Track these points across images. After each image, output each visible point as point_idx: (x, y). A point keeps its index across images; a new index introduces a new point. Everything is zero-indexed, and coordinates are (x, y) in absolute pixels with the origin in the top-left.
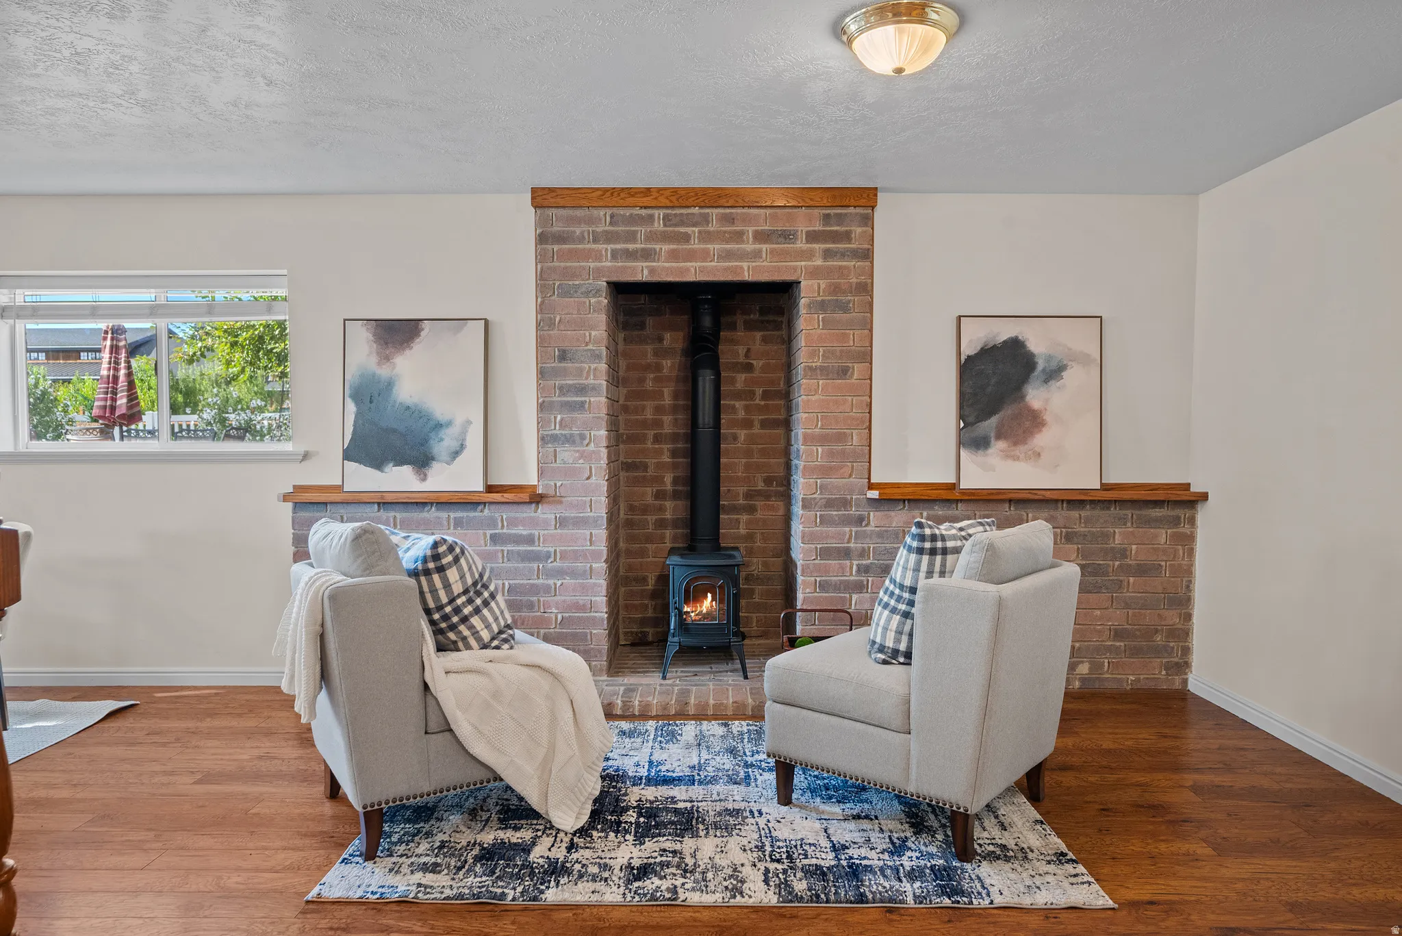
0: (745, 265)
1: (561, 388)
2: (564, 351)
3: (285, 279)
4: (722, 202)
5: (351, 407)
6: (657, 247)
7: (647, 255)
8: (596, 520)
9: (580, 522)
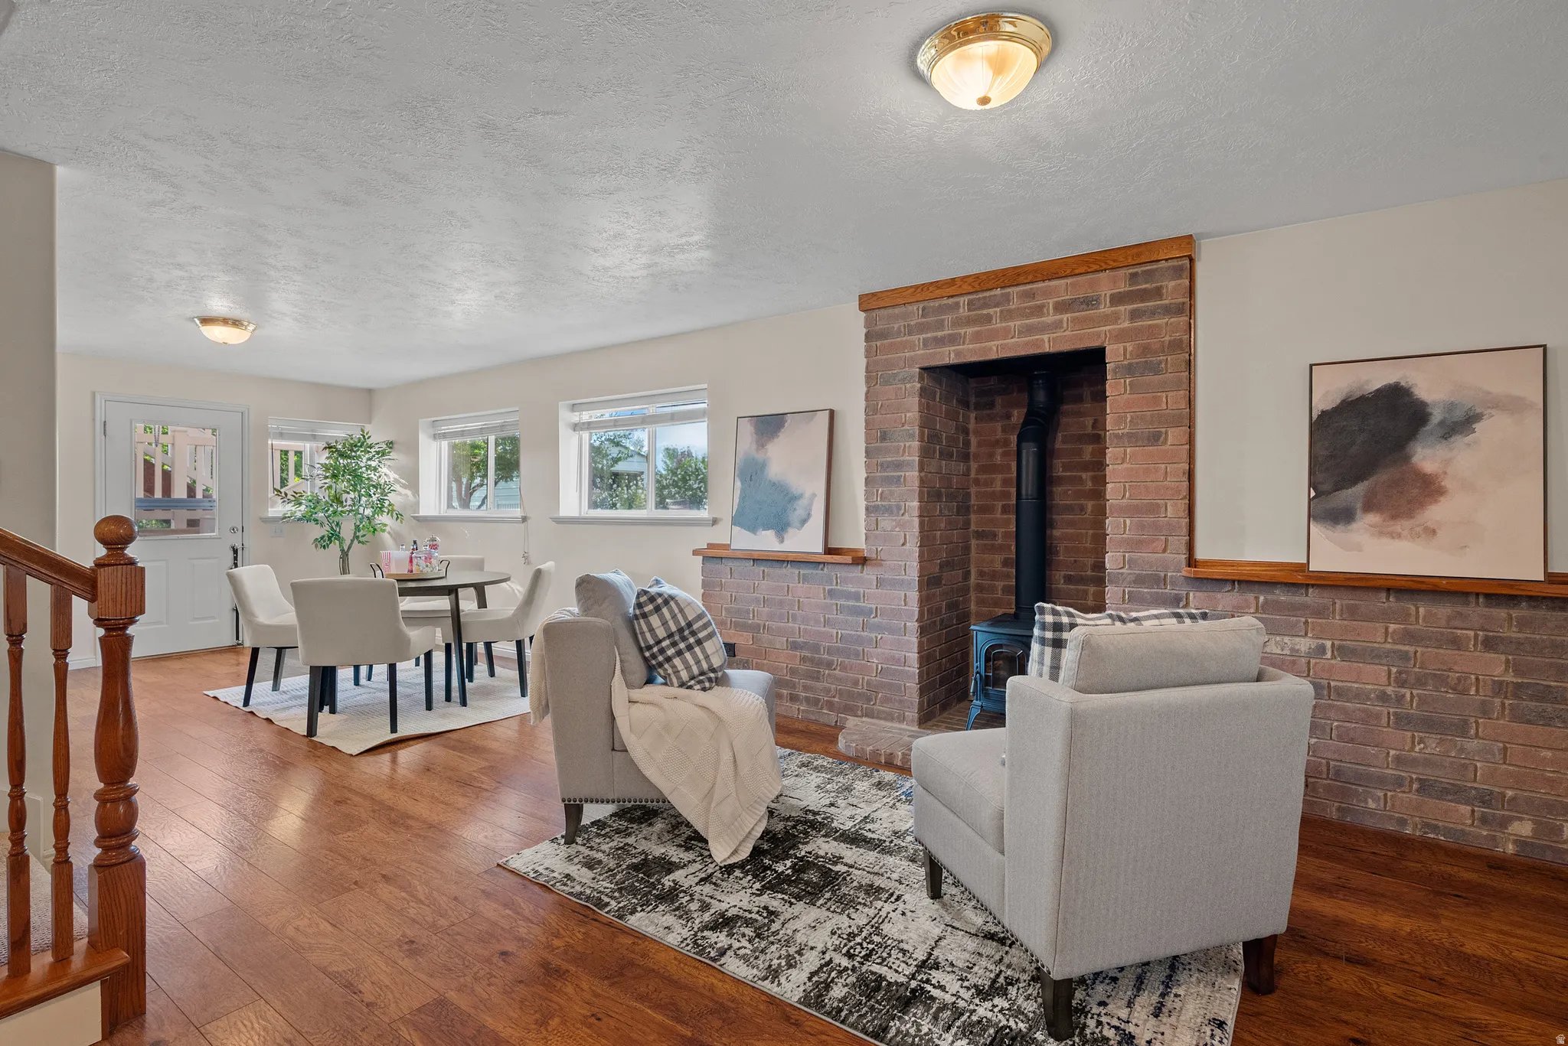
0: (1045, 337)
1: (882, 465)
2: (885, 432)
3: (705, 393)
4: (1021, 279)
5: (738, 484)
6: (962, 331)
7: (953, 339)
8: (909, 582)
9: (894, 584)
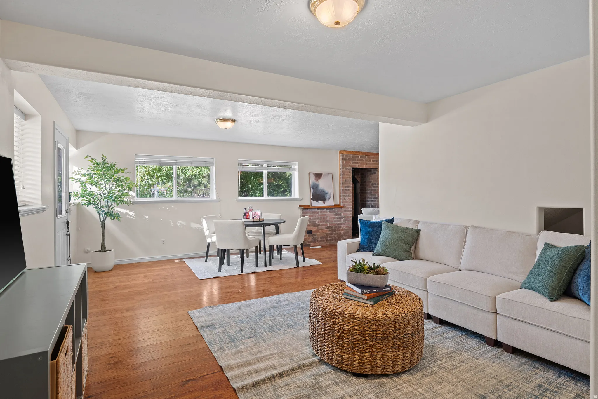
4: (368, 155)
5: (312, 190)
6: (359, 162)
7: (357, 163)
8: (350, 210)
9: (348, 211)
